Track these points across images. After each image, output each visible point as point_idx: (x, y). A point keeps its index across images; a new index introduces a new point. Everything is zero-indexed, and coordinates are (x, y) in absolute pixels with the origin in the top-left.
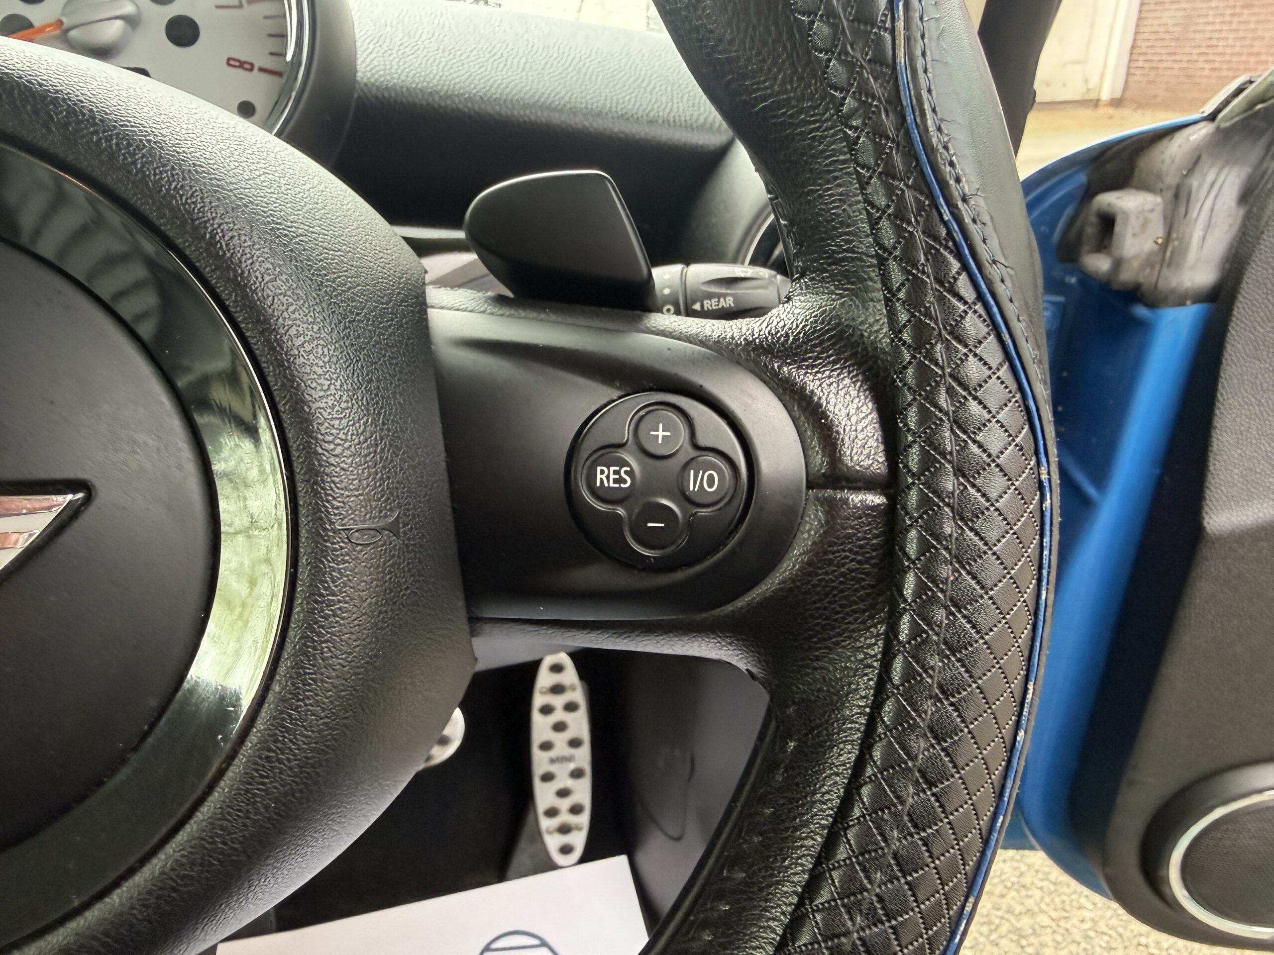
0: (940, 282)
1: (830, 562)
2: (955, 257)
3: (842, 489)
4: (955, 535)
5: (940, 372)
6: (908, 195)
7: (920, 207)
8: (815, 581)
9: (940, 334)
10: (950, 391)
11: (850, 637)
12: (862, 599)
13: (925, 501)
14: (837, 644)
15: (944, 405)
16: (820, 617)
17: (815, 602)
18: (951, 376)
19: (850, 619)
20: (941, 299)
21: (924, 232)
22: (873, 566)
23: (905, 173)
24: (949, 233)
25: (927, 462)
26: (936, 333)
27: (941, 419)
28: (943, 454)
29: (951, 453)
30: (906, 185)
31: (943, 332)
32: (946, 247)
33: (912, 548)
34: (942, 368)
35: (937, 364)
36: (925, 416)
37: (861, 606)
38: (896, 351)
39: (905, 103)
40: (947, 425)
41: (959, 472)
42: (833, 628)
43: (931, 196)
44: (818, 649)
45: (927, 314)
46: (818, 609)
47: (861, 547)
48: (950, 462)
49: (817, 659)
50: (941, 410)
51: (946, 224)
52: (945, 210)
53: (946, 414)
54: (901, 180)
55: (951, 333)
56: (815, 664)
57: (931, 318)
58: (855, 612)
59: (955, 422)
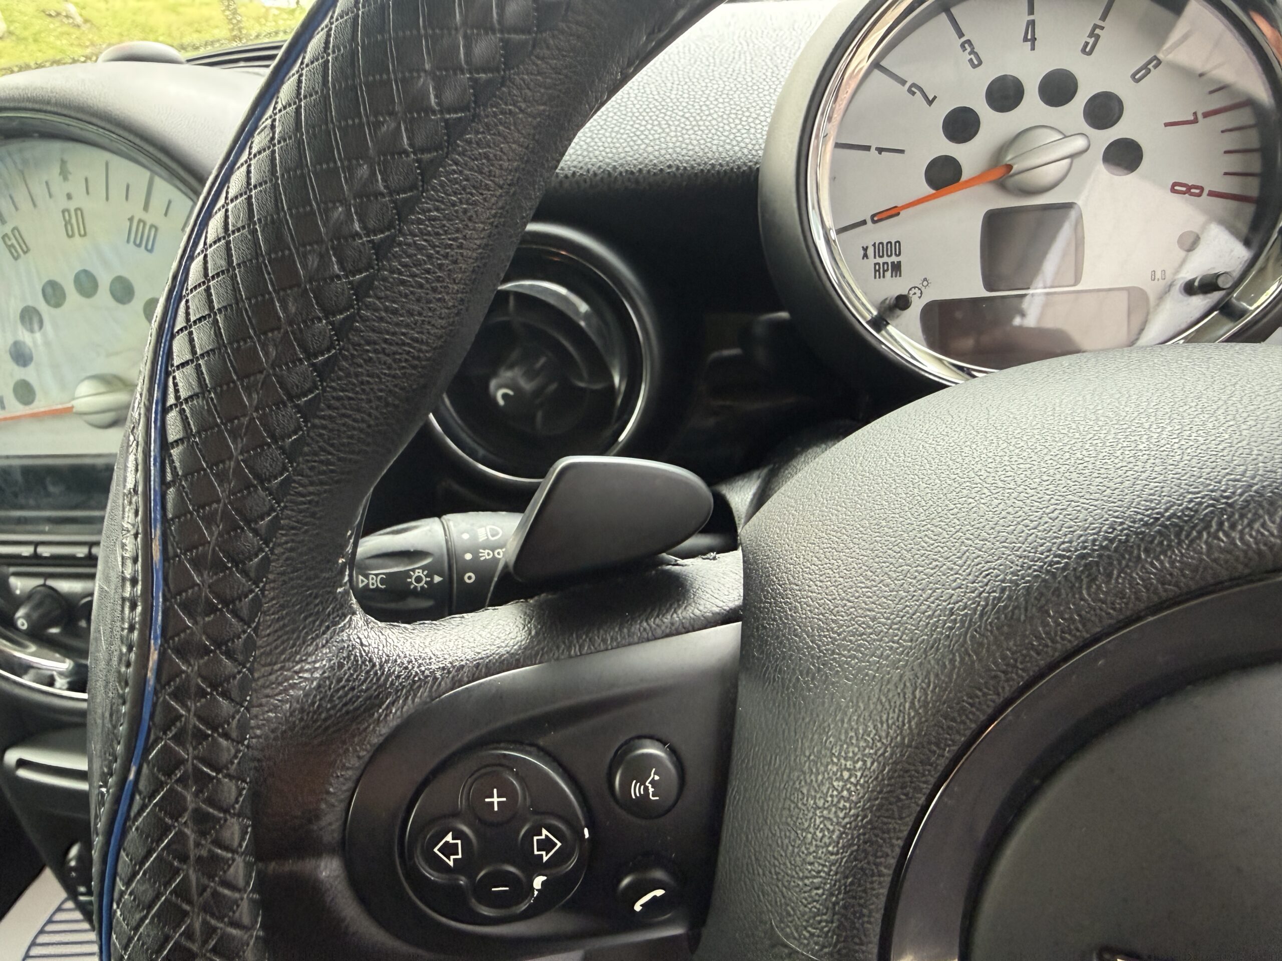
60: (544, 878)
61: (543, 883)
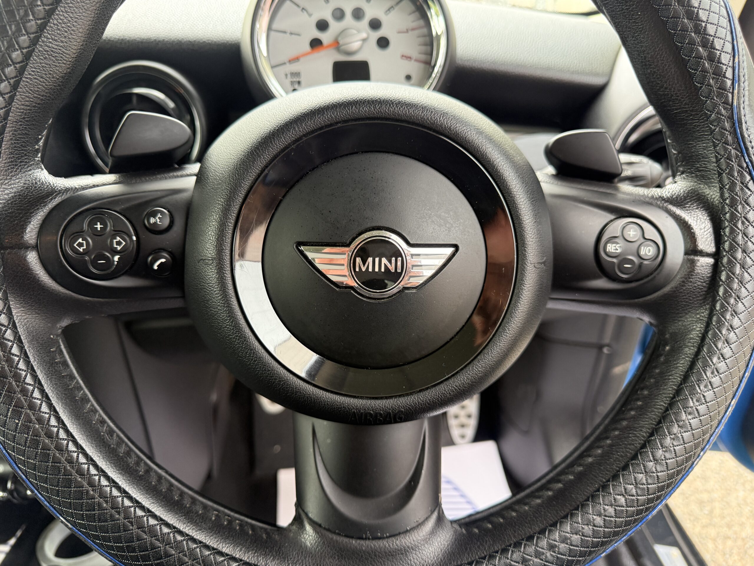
0: (742, 183)
1: (691, 282)
2: (749, 175)
3: (697, 255)
4: (740, 273)
5: (740, 216)
6: (733, 152)
7: (737, 156)
8: (684, 288)
9: (741, 202)
10: (743, 223)
11: (695, 309)
12: (701, 296)
13: (730, 261)
14: (689, 312)
15: (740, 228)
16: (684, 301)
17: (683, 296)
18: (744, 217)
19: (696, 303)
20: (742, 189)
21: (738, 165)
22: (707, 284)
23: (733, 143)
24: (747, 166)
25: (732, 247)
26: (739, 202)
27: (739, 233)
28: (738, 245)
29: (741, 245)
30: (732, 148)
31: (742, 202)
32: (746, 171)
33: (723, 278)
34: (741, 214)
35: (739, 213)
36: (732, 231)
37: (700, 298)
38: (723, 207)
39: (735, 119)
40: (740, 235)
41: (744, 251)
42: (689, 306)
43: (742, 152)
44: (681, 313)
45: (737, 195)
46: (684, 299)
47: (703, 277)
48: (741, 248)
49: (681, 317)
50: (739, 229)
51: (746, 163)
52: (746, 158)
53: (741, 231)
54: (731, 146)
55: (745, 202)
56: (680, 319)
57: (738, 196)
58: (697, 300)
59: (744, 234)
60: (119, 256)
61: (119, 258)
